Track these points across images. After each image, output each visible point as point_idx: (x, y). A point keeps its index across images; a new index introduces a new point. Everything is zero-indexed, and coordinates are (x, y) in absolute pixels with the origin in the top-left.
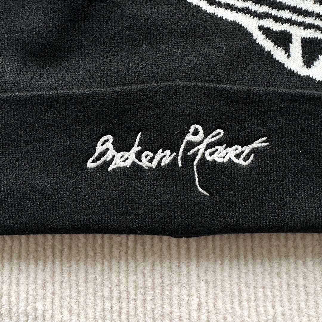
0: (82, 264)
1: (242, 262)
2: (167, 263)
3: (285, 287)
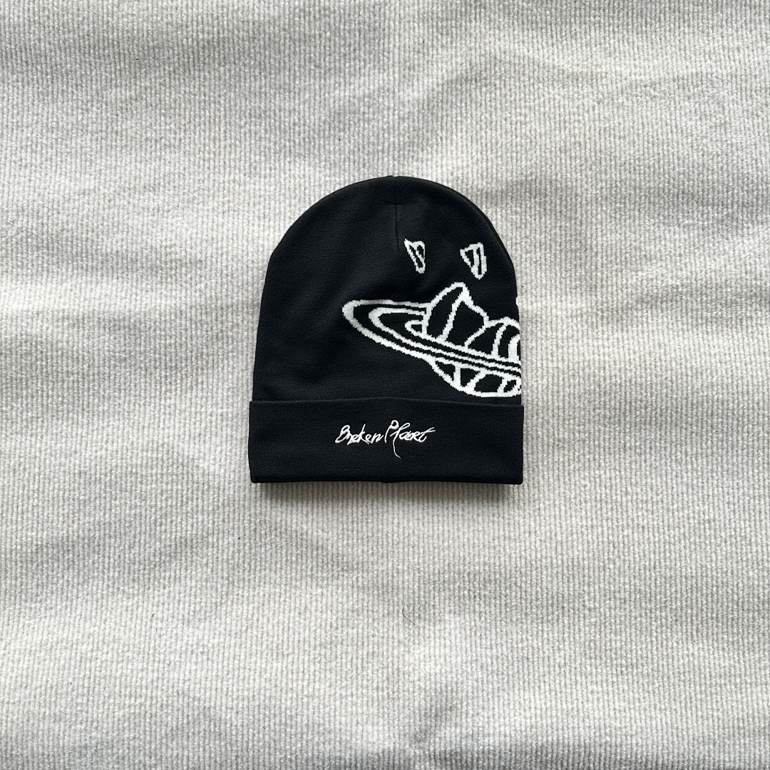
0: (330, 502)
1: (426, 500)
2: (380, 500)
3: (451, 515)
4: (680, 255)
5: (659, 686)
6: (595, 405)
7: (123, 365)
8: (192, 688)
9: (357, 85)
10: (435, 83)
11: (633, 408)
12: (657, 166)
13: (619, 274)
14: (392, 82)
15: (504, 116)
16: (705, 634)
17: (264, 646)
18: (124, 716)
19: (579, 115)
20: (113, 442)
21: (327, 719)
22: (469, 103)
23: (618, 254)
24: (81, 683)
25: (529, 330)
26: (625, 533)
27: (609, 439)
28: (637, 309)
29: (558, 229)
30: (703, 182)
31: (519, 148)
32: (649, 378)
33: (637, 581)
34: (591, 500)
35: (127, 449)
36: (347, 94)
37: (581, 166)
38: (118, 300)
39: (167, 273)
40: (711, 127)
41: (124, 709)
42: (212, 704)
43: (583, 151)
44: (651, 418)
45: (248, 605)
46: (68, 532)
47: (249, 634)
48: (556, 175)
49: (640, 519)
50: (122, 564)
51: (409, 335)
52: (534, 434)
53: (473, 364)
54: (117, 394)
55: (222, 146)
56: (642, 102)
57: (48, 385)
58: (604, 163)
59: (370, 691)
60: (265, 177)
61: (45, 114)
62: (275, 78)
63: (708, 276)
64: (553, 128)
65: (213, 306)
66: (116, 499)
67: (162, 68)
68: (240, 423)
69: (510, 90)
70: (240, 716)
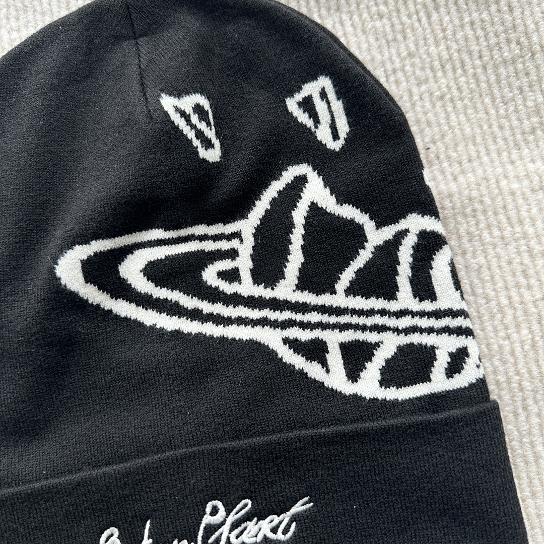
25: (462, 231)
29: (468, 29)
51: (214, 295)
53: (364, 328)
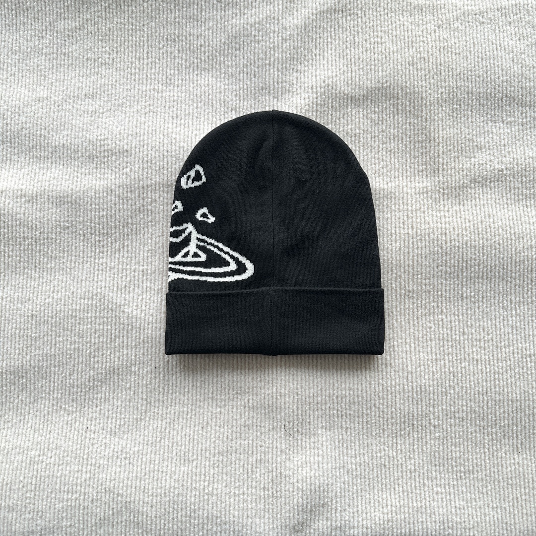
4: (504, 145)
5: (492, 489)
6: (438, 263)
7: (66, 232)
8: (116, 486)
9: (249, 15)
10: (311, 13)
11: (469, 266)
12: (485, 76)
13: (457, 160)
14: (277, 12)
15: (364, 38)
16: (527, 446)
17: (174, 453)
18: (63, 508)
19: (423, 37)
20: (58, 292)
21: (223, 513)
22: (337, 28)
23: (456, 144)
24: (30, 481)
26: (463, 365)
27: (450, 290)
28: (471, 188)
30: (522, 88)
31: (376, 62)
32: (481, 242)
33: (472, 403)
34: (435, 338)
35: (69, 298)
36: (242, 21)
37: (425, 75)
38: (64, 181)
39: (101, 160)
40: (528, 46)
41: (63, 502)
42: (132, 499)
43: (427, 64)
44: (483, 273)
45: (162, 420)
46: (22, 362)
47: (162, 444)
48: (406, 83)
49: (475, 354)
50: (64, 387)
52: (389, 286)
54: (61, 254)
55: (145, 63)
56: (473, 26)
57: (9, 248)
58: (443, 74)
59: (258, 490)
60: (178, 86)
61: (10, 40)
62: (186, 11)
63: (527, 161)
64: (403, 46)
65: (136, 186)
66: (59, 336)
67: (99, 4)
68: (157, 278)
69: (369, 18)
70: (154, 509)
